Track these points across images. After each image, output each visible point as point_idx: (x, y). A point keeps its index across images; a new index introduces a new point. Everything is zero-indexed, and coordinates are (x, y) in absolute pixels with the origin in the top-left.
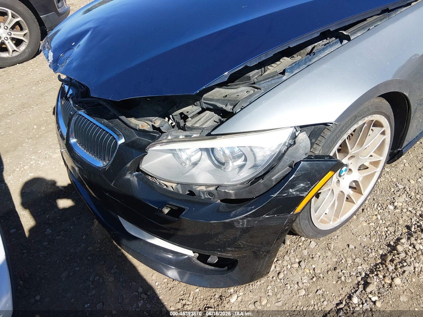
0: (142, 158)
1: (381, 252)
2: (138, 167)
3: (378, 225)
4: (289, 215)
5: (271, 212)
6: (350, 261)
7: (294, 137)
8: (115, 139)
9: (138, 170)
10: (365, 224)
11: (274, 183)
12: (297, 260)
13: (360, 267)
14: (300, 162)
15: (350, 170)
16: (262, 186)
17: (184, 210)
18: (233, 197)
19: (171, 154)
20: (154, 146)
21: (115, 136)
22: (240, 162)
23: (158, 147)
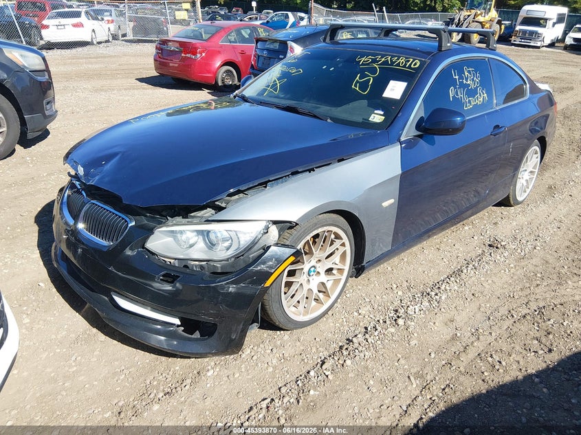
0: (148, 237)
1: (340, 344)
2: (144, 245)
3: (343, 325)
4: (260, 287)
5: (247, 282)
6: (314, 350)
7: (267, 228)
8: (126, 221)
9: (143, 247)
10: (332, 324)
11: (251, 260)
12: (271, 348)
13: (321, 353)
14: (269, 247)
15: (318, 273)
16: (242, 261)
17: (179, 277)
18: (219, 271)
19: (172, 239)
20: (160, 227)
21: (128, 220)
22: (227, 244)
23: (164, 229)
